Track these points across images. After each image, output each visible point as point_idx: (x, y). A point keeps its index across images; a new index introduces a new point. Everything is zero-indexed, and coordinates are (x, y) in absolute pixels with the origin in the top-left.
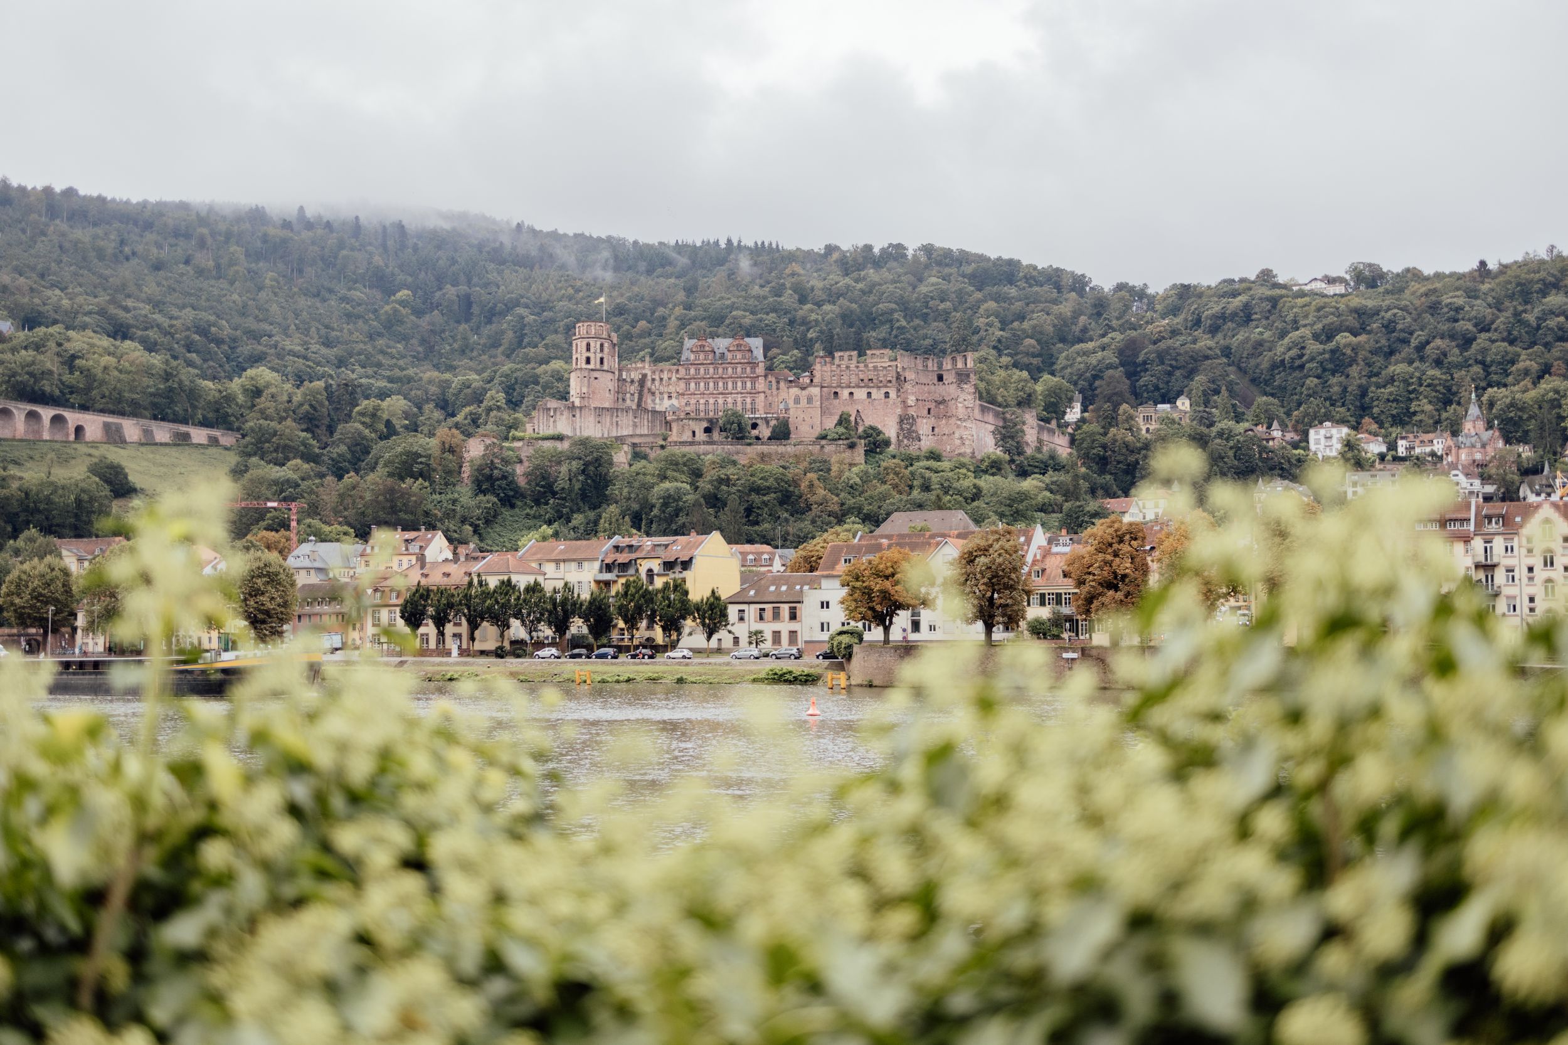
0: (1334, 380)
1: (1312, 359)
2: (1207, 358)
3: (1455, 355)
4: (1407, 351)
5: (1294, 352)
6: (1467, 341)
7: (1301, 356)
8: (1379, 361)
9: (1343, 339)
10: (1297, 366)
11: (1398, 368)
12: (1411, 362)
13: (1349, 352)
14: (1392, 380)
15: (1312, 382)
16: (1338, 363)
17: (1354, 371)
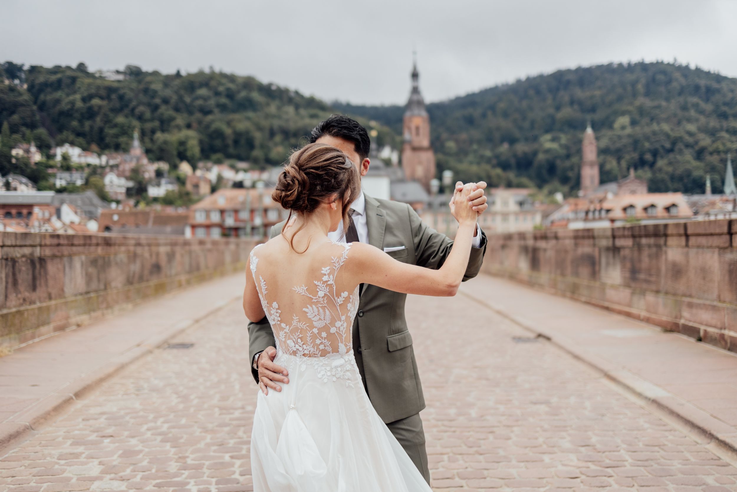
0: (87, 124)
1: (77, 111)
2: (22, 105)
3: (148, 115)
4: (126, 111)
5: (69, 107)
6: (155, 108)
7: (72, 109)
8: (111, 115)
9: (96, 102)
10: (68, 114)
11: (120, 119)
12: (126, 116)
13: (96, 109)
14: (116, 125)
15: (75, 123)
16: (91, 114)
17: (98, 119)
